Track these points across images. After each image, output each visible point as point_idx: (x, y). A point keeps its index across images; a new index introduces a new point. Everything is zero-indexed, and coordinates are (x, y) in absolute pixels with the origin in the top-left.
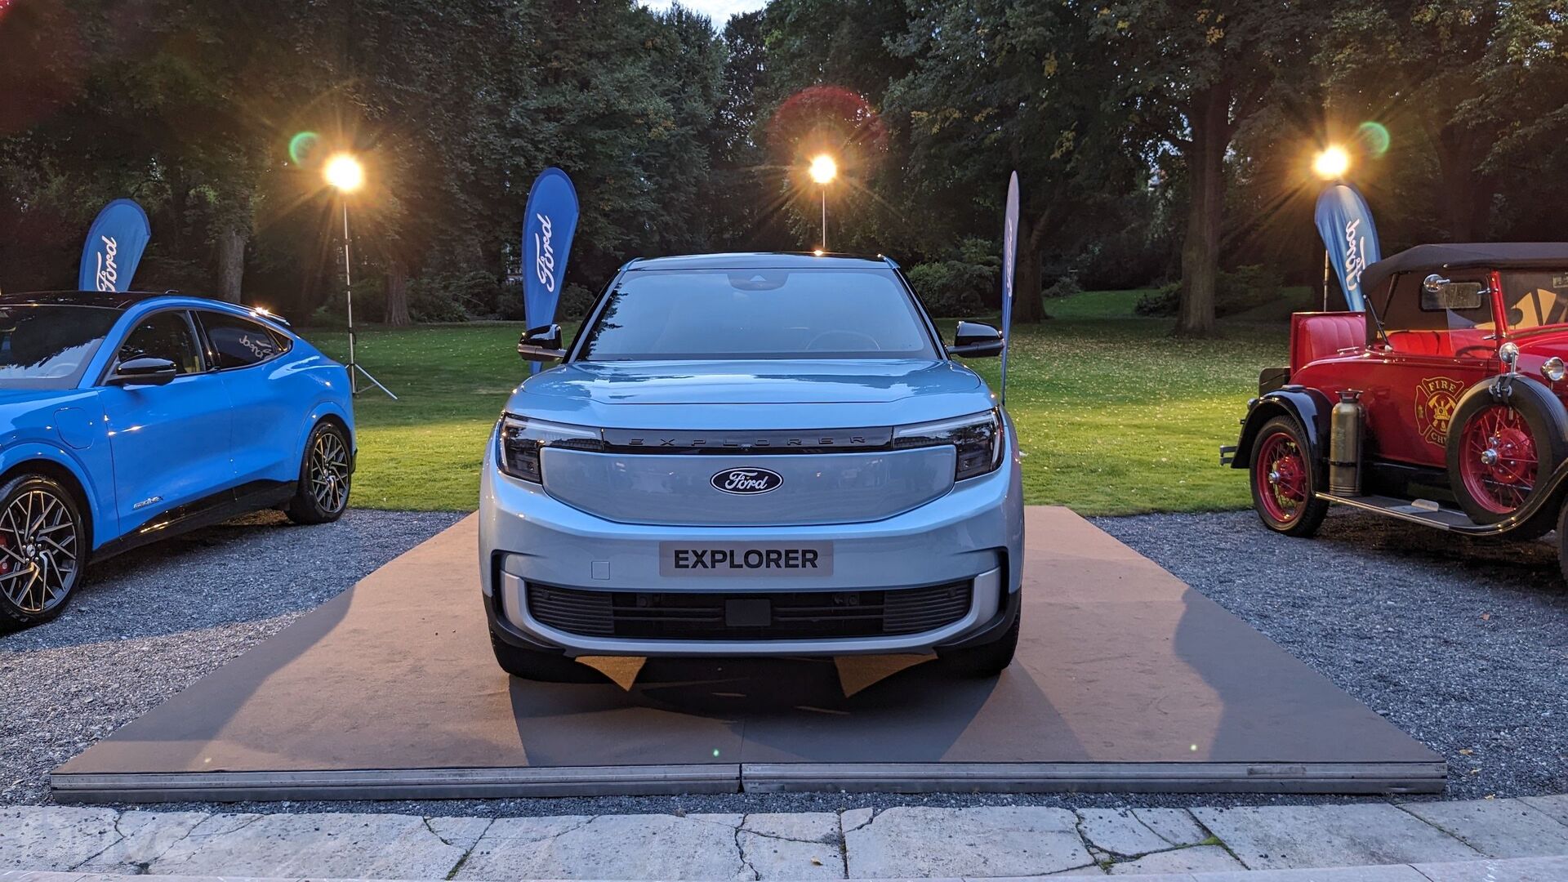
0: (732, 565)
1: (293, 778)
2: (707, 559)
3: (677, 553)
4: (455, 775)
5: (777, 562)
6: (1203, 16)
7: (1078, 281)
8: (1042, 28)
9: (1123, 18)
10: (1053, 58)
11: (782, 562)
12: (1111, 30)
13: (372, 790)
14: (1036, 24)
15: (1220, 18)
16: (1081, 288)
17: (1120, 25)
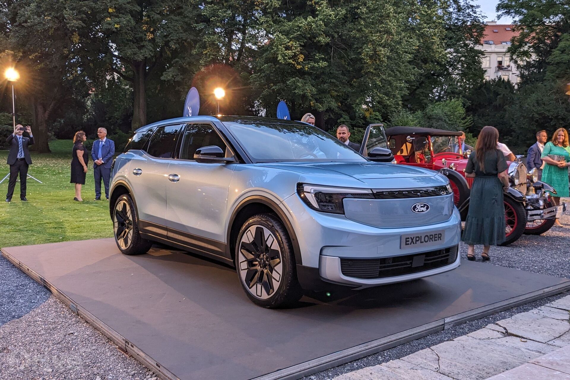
0: (421, 242)
1: (309, 364)
2: (414, 240)
3: (406, 239)
4: (365, 346)
5: (432, 239)
6: (145, 27)
7: (55, 135)
8: (81, 22)
9: (118, 23)
10: (77, 35)
11: (433, 239)
12: (113, 27)
13: (338, 361)
14: (77, 19)
15: (152, 29)
16: (56, 138)
17: (116, 26)
